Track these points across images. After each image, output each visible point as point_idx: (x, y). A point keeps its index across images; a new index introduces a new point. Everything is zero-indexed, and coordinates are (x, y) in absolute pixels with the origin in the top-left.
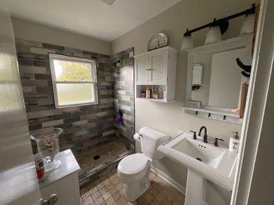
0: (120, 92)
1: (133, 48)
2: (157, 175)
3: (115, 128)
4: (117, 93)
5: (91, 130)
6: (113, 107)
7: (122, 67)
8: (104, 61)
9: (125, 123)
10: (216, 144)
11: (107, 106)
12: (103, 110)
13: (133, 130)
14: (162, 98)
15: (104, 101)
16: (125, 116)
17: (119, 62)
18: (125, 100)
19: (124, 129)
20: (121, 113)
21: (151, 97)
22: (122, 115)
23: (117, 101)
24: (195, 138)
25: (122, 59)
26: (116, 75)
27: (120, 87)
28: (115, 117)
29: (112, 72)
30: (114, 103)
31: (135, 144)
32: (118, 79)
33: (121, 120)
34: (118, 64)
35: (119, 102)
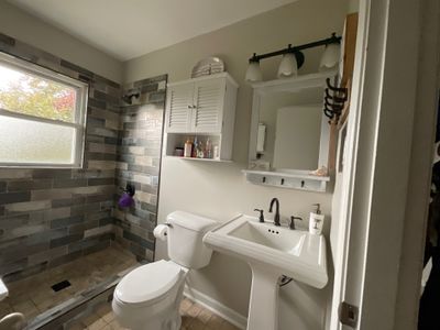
0: (132, 149)
1: (167, 76)
3: (115, 221)
4: (127, 152)
6: (115, 179)
7: (142, 105)
8: (106, 90)
9: (138, 208)
10: (293, 227)
11: (102, 176)
12: (92, 182)
13: (154, 220)
14: (212, 157)
15: (95, 164)
16: (138, 196)
17: (137, 96)
18: (142, 163)
19: (133, 220)
20: (131, 189)
21: (192, 156)
22: (133, 194)
23: (125, 166)
24: (262, 220)
25: (143, 92)
26: (128, 119)
27: (135, 141)
28: (116, 197)
29: (122, 112)
30: (118, 171)
32: (132, 126)
33: (130, 203)
34: (135, 101)
35: (129, 169)
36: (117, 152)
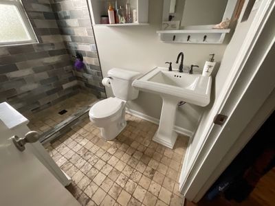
0: (69, 22)
2: (132, 115)
3: (77, 78)
4: (66, 26)
6: (66, 50)
9: (88, 68)
10: (191, 72)
11: (56, 49)
13: (100, 76)
14: (132, 22)
16: (86, 60)
18: (80, 35)
19: (89, 77)
20: (80, 56)
22: (82, 59)
23: (69, 38)
24: (170, 69)
27: (68, 15)
30: (65, 43)
31: (105, 92)
33: (82, 66)
35: (73, 41)
36: (59, 26)
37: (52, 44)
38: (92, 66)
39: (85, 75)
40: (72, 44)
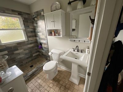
0: (39, 34)
1: (43, 10)
2: (60, 68)
3: (39, 52)
4: (37, 34)
5: (26, 54)
6: (36, 42)
7: (38, 20)
8: (27, 17)
10: (82, 52)
11: (33, 42)
12: (31, 44)
13: (48, 51)
14: (60, 35)
16: (43, 45)
17: (36, 17)
18: (42, 37)
19: (44, 51)
20: (41, 44)
21: (55, 35)
23: (38, 38)
24: (74, 51)
25: (38, 16)
26: (35, 25)
27: (39, 31)
28: (38, 46)
29: (33, 23)
30: (36, 40)
31: (49, 57)
32: (37, 27)
33: (41, 48)
34: (36, 19)
35: (39, 39)
36: (35, 34)
37: (32, 40)
38: (45, 48)
39: (42, 51)
40: (39, 40)
